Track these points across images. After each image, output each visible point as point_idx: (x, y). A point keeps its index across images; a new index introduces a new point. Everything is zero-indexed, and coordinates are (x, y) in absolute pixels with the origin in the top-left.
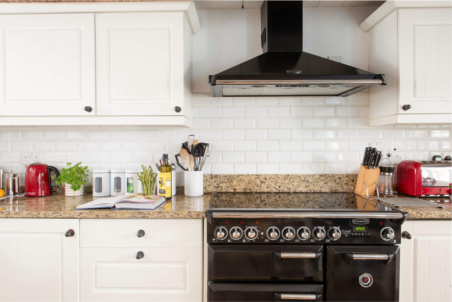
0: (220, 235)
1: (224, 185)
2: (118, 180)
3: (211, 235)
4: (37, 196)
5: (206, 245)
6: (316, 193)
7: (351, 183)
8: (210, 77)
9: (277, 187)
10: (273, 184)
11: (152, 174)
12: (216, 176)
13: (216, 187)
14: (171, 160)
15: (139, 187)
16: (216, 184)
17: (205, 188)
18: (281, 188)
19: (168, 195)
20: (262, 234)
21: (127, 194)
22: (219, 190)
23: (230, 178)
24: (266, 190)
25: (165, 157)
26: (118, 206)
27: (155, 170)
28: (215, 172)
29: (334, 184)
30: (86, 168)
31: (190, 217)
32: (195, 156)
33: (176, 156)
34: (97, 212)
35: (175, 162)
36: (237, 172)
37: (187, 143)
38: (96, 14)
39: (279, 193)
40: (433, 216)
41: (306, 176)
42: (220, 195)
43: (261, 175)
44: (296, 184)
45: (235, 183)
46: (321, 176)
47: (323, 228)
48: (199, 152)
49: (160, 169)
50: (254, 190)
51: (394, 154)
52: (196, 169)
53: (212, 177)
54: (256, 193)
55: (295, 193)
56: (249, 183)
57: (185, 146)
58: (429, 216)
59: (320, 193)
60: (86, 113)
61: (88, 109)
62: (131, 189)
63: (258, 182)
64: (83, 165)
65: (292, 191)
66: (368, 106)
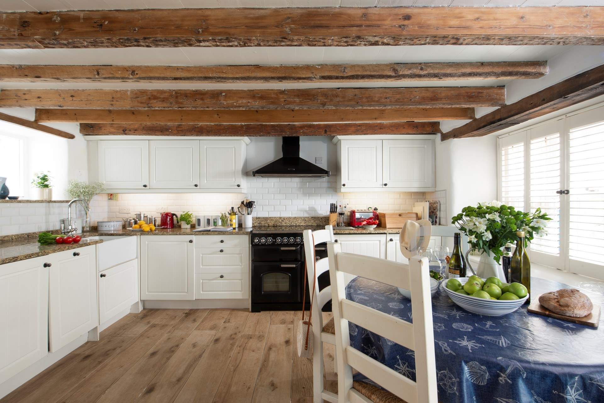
0: (256, 241)
1: (263, 222)
2: (208, 220)
3: (252, 241)
4: (167, 228)
5: (251, 245)
6: (310, 226)
7: (327, 221)
8: (253, 172)
9: (290, 223)
10: (288, 222)
11: (225, 216)
12: (259, 218)
13: (259, 223)
14: (236, 210)
15: (220, 222)
16: (259, 222)
17: (253, 224)
18: (292, 224)
19: (234, 226)
20: (274, 240)
21: (213, 227)
22: (260, 225)
23: (266, 219)
24: (285, 225)
25: (233, 208)
26: (211, 230)
27: (228, 215)
28: (259, 216)
29: (319, 222)
30: (191, 214)
31: (244, 234)
32: (247, 208)
33: (238, 208)
34: (202, 232)
35: (238, 211)
36: (270, 216)
37: (243, 201)
38: (200, 141)
39: (291, 226)
40: (346, 232)
41: (304, 218)
42: (261, 227)
43: (282, 217)
44: (299, 221)
45: (268, 221)
46: (312, 217)
47: (300, 238)
48: (249, 205)
49: (230, 214)
50: (278, 225)
51: (347, 206)
52: (248, 214)
53: (257, 218)
54: (279, 226)
55: (299, 226)
56: (276, 221)
57: (243, 203)
58: (345, 233)
59: (312, 226)
60: (195, 187)
61: (196, 186)
62: (215, 224)
63: (280, 220)
64: (190, 213)
65: (297, 225)
66: (336, 182)
